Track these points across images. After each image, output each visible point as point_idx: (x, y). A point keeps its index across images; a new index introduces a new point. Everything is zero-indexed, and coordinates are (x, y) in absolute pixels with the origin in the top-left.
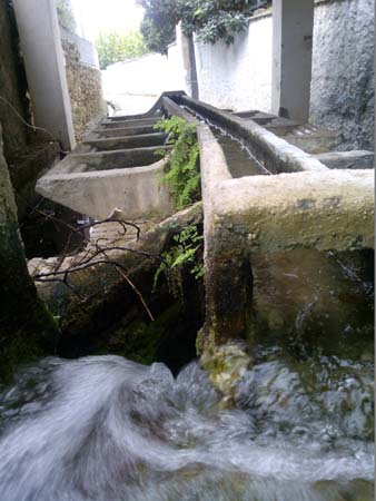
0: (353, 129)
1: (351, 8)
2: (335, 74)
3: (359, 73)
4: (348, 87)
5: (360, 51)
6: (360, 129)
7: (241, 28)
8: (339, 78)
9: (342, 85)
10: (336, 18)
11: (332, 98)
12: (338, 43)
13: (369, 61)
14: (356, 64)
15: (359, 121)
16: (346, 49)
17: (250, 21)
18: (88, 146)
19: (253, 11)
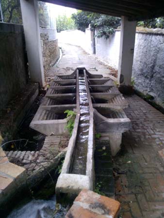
0: (148, 83)
2: (143, 61)
3: (151, 63)
4: (147, 67)
5: (152, 55)
6: (150, 84)
7: (113, 33)
8: (144, 63)
9: (145, 66)
10: (145, 40)
11: (142, 70)
12: (145, 50)
13: (154, 60)
14: (150, 60)
15: (150, 81)
16: (148, 53)
17: (116, 31)
18: (48, 98)
19: (117, 26)
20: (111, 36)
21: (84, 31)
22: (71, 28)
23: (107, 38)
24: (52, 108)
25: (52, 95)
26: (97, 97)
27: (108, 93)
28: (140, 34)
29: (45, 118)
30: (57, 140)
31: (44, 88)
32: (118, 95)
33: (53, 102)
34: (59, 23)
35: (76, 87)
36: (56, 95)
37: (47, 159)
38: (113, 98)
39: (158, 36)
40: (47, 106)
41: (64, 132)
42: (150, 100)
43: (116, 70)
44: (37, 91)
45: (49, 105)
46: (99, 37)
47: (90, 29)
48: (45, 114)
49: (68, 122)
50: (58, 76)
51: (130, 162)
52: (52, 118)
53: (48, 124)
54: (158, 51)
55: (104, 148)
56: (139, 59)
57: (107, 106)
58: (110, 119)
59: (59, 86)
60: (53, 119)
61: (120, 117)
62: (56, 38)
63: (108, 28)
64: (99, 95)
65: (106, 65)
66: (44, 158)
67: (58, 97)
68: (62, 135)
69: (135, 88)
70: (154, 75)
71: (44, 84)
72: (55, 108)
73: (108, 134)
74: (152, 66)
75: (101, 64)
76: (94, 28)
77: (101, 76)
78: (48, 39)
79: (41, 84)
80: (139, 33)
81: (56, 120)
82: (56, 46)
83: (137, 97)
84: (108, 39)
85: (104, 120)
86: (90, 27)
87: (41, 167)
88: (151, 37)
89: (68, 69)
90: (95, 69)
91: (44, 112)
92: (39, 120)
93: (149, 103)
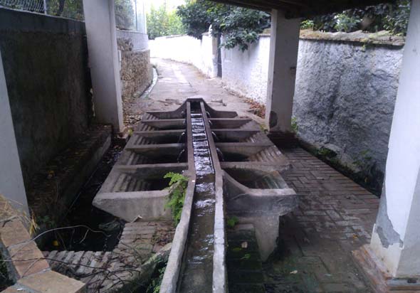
0: (324, 128)
1: (326, 49)
2: (314, 89)
3: (329, 92)
4: (322, 100)
5: (330, 78)
6: (328, 129)
7: (254, 41)
8: (316, 92)
9: (318, 97)
10: (317, 52)
11: (311, 104)
12: (317, 69)
13: (336, 86)
14: (327, 86)
15: (328, 123)
16: (322, 74)
17: (260, 36)
18: (129, 152)
19: (263, 29)
20: (250, 45)
21: (200, 38)
22: (175, 33)
23: (243, 49)
24: (138, 169)
25: (138, 146)
26: (226, 150)
27: (248, 143)
28: (306, 42)
29: (125, 188)
30: (148, 230)
31: (121, 135)
32: (268, 147)
33: (140, 159)
34: (151, 22)
35: (186, 132)
36: (147, 146)
37: (127, 265)
38: (260, 153)
39: (342, 45)
40: (128, 166)
41: (164, 213)
42: (328, 158)
43: (261, 104)
44: (109, 139)
45: (132, 164)
46: (228, 47)
47: (213, 33)
48: (125, 180)
49: (171, 195)
50: (151, 113)
51: (296, 272)
52: (138, 188)
53: (130, 200)
54: (342, 71)
55: (245, 245)
56: (306, 84)
57: (248, 167)
58: (254, 190)
59: (152, 131)
60: (140, 190)
61: (274, 187)
62: (147, 49)
63: (245, 32)
64: (232, 147)
65: (242, 97)
66: (122, 264)
67: (150, 150)
68: (158, 220)
69: (298, 136)
70: (335, 114)
71: (122, 127)
72: (145, 169)
73: (251, 219)
74: (331, 96)
75: (232, 94)
76: (219, 31)
77: (234, 114)
78: (130, 49)
79: (115, 128)
80: (306, 40)
81: (147, 192)
82: (146, 62)
83: (303, 153)
84: (246, 51)
85: (243, 192)
86: (210, 29)
87: (115, 282)
88: (327, 46)
89: (169, 102)
90: (221, 102)
91: (123, 176)
92: (111, 191)
93: (327, 162)
